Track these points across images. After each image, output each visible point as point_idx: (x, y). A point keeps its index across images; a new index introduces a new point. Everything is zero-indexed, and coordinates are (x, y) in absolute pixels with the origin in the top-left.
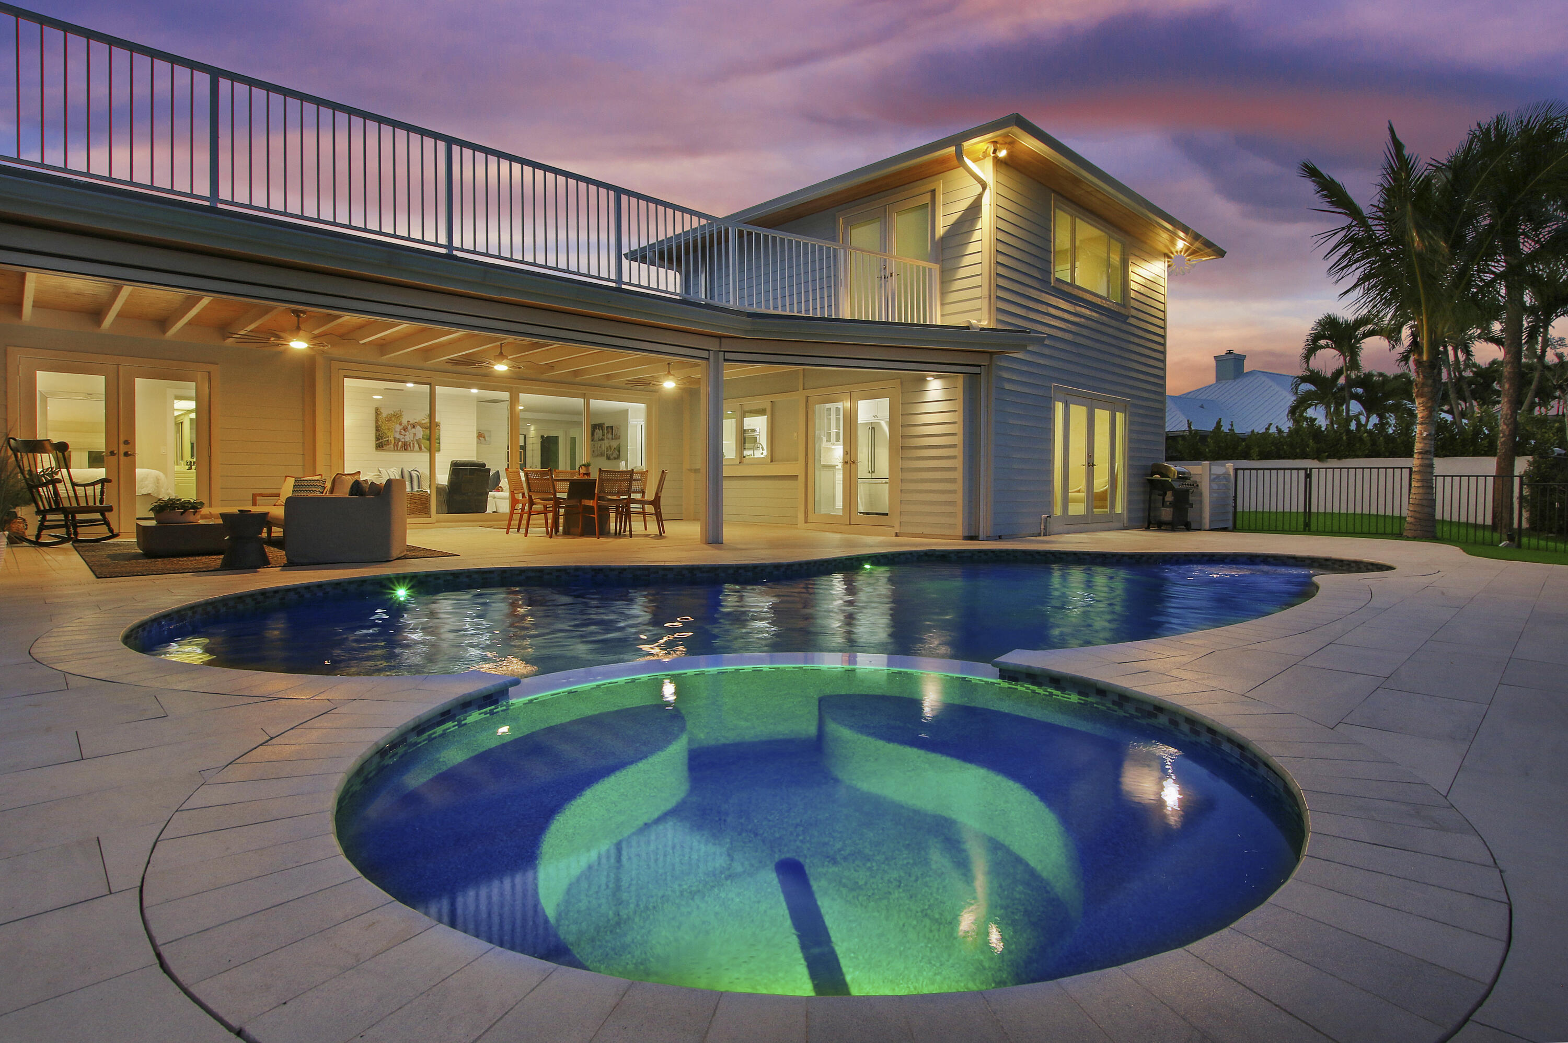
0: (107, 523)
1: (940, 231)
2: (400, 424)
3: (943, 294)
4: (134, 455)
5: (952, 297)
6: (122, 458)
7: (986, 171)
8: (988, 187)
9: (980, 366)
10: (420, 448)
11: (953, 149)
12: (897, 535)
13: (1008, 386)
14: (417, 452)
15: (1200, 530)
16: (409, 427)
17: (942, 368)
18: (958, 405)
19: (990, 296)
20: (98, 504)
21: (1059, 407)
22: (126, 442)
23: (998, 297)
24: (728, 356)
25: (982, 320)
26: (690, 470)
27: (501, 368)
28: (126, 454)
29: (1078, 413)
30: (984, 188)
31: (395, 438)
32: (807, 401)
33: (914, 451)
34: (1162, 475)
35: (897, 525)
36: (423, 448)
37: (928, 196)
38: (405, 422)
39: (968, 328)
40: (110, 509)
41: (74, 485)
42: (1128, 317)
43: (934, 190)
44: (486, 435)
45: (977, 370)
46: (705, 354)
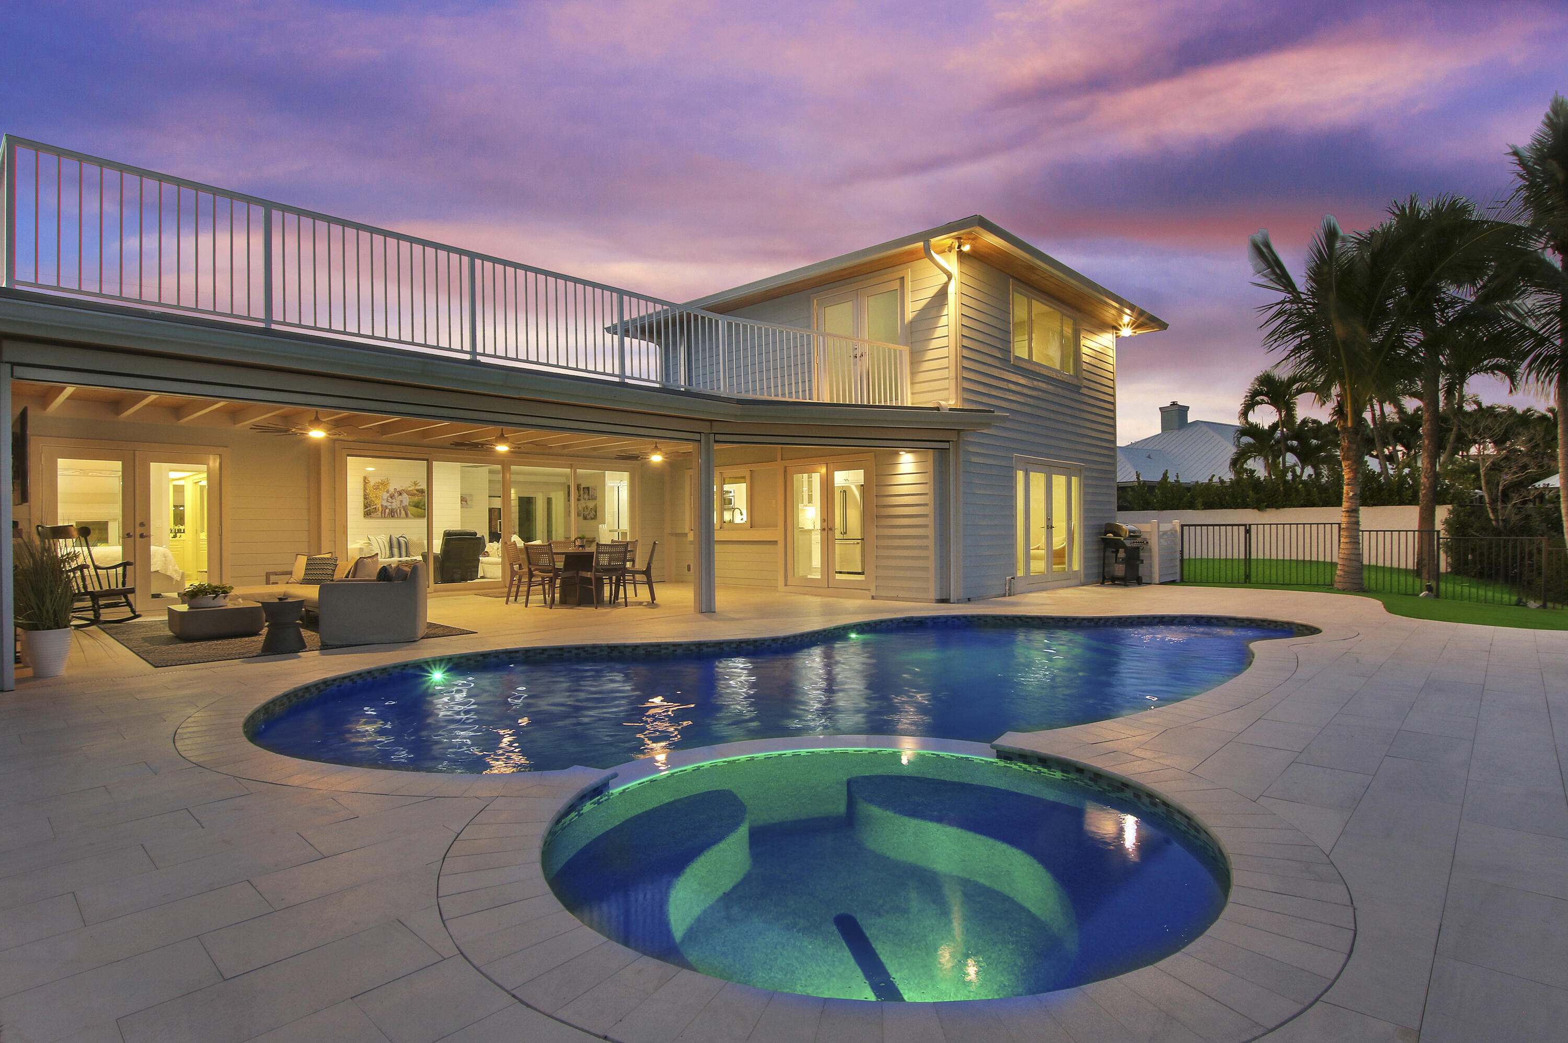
0: (129, 604)
1: (909, 316)
2: (388, 492)
3: (913, 374)
4: (149, 536)
5: (921, 377)
6: (138, 539)
7: (951, 263)
8: (953, 278)
9: (948, 442)
10: (407, 515)
11: (922, 244)
12: (873, 598)
13: (974, 459)
14: (403, 518)
15: (1150, 584)
16: (396, 495)
17: (913, 443)
18: (929, 478)
19: (957, 378)
20: (120, 586)
21: (1020, 475)
22: (142, 525)
23: (964, 378)
24: (718, 437)
25: (949, 400)
26: (671, 534)
27: (502, 448)
28: (142, 536)
29: (1038, 480)
30: (950, 277)
31: (382, 505)
32: (785, 471)
33: (890, 519)
34: (1115, 534)
35: (873, 588)
36: (409, 514)
37: (898, 282)
38: (392, 490)
39: (938, 409)
40: (132, 591)
41: (96, 568)
42: (1080, 387)
43: (903, 277)
44: (468, 498)
45: (946, 445)
46: (697, 437)
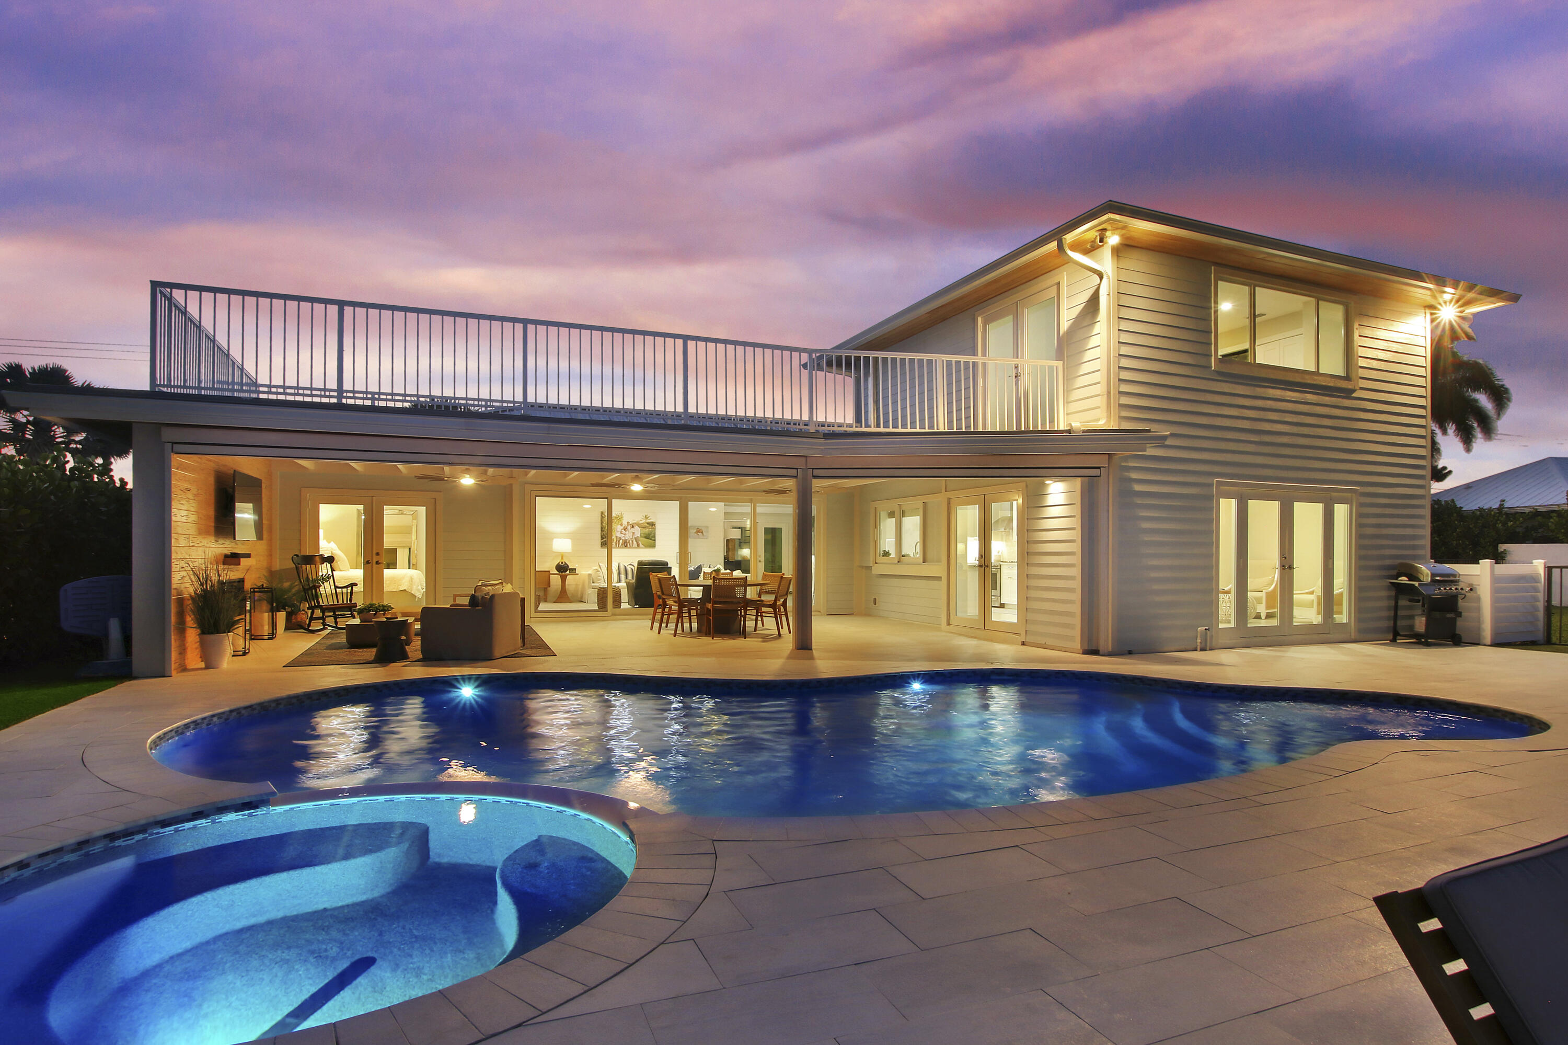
1: (1065, 326)
2: (621, 525)
3: (1068, 391)
5: (1076, 395)
6: (374, 565)
7: (1105, 262)
8: (1105, 277)
9: (1099, 468)
10: (638, 545)
11: (1055, 244)
12: (1023, 644)
13: (1138, 488)
14: (635, 548)
15: (1478, 644)
16: (629, 527)
17: (1050, 473)
18: (1077, 510)
19: (1109, 393)
21: (1229, 504)
22: (378, 554)
23: (1120, 393)
24: (816, 472)
25: (1102, 420)
27: (637, 488)
28: (377, 563)
29: (1265, 509)
30: (1101, 278)
31: (616, 537)
32: (949, 503)
33: (1038, 557)
34: (1412, 577)
35: (1023, 633)
36: (641, 545)
37: (1054, 289)
38: (625, 523)
39: (1069, 431)
41: (336, 587)
42: (1354, 391)
43: (1059, 283)
44: (704, 530)
45: (1095, 472)
46: (794, 472)
